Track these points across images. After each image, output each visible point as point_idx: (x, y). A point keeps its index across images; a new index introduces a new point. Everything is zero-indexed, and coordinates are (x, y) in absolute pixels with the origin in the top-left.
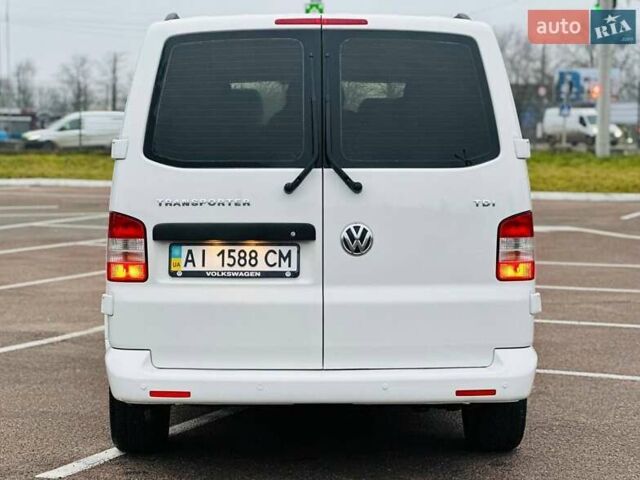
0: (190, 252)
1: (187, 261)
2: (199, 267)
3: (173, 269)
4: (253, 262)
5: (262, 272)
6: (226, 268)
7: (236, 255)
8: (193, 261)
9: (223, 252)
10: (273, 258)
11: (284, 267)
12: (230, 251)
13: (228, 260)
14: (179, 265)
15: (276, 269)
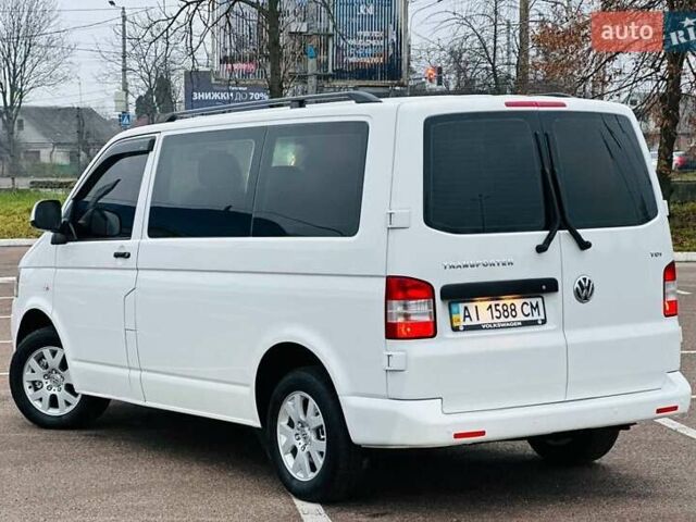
0: (466, 308)
1: (465, 317)
2: (475, 322)
3: (455, 324)
4: (514, 313)
5: (522, 322)
6: (496, 320)
7: (499, 308)
8: (469, 316)
9: (490, 307)
10: (527, 309)
11: (536, 317)
12: (496, 305)
13: (496, 314)
14: (459, 320)
15: (530, 318)
